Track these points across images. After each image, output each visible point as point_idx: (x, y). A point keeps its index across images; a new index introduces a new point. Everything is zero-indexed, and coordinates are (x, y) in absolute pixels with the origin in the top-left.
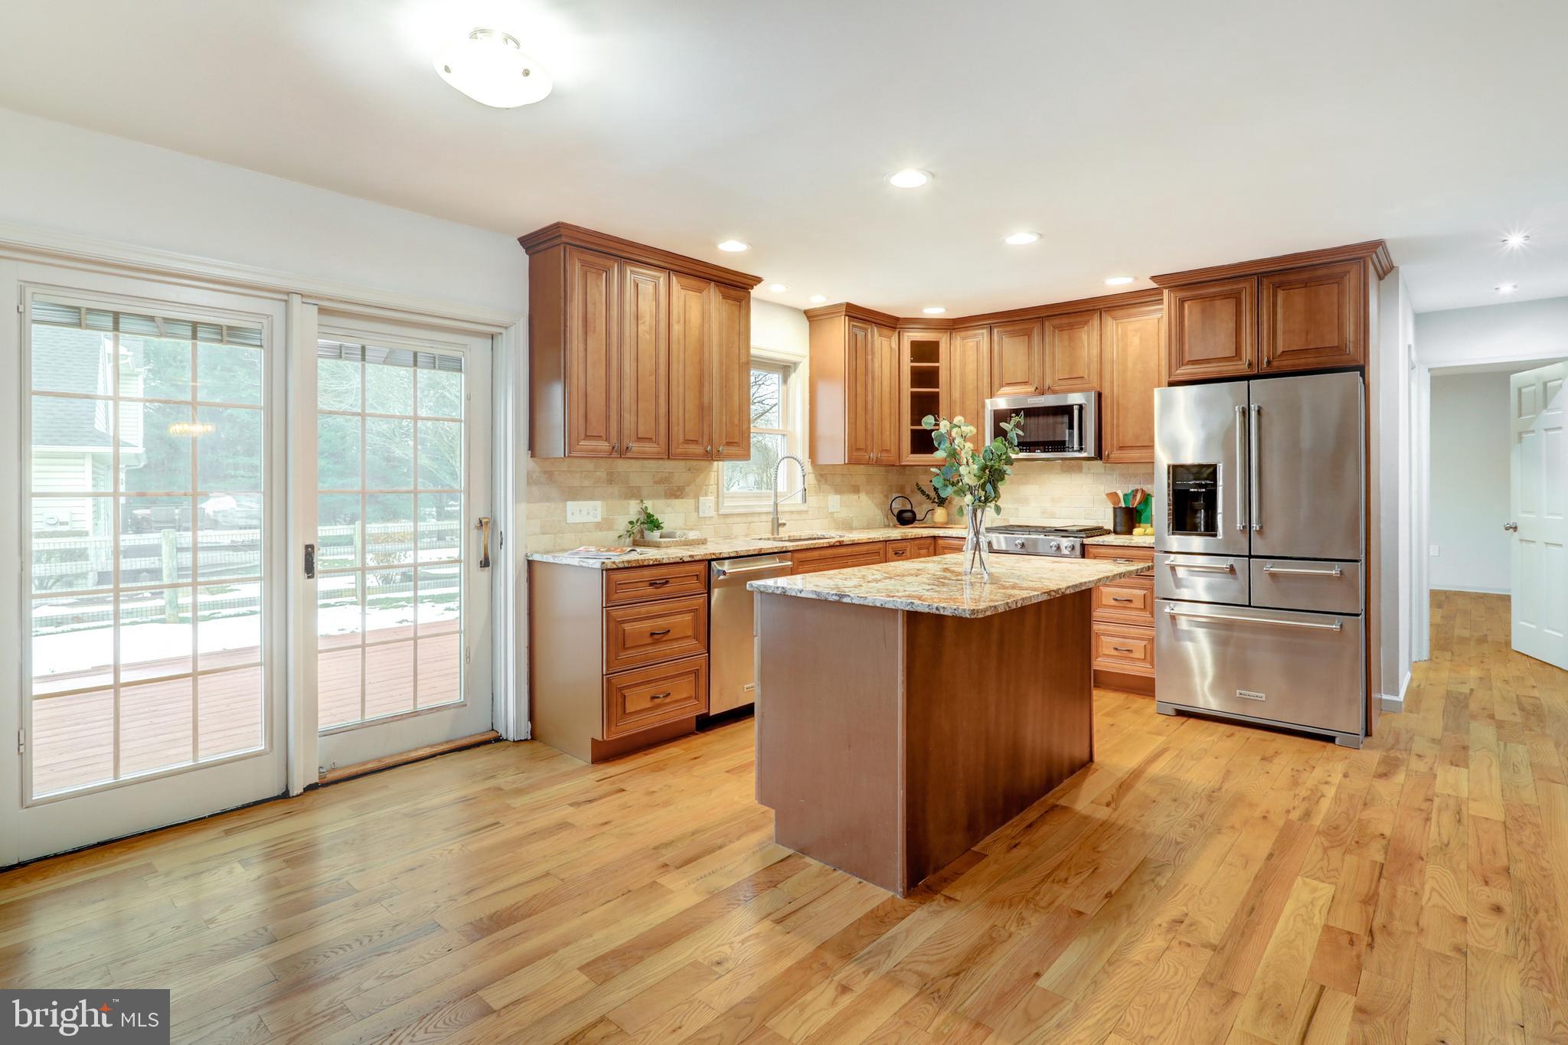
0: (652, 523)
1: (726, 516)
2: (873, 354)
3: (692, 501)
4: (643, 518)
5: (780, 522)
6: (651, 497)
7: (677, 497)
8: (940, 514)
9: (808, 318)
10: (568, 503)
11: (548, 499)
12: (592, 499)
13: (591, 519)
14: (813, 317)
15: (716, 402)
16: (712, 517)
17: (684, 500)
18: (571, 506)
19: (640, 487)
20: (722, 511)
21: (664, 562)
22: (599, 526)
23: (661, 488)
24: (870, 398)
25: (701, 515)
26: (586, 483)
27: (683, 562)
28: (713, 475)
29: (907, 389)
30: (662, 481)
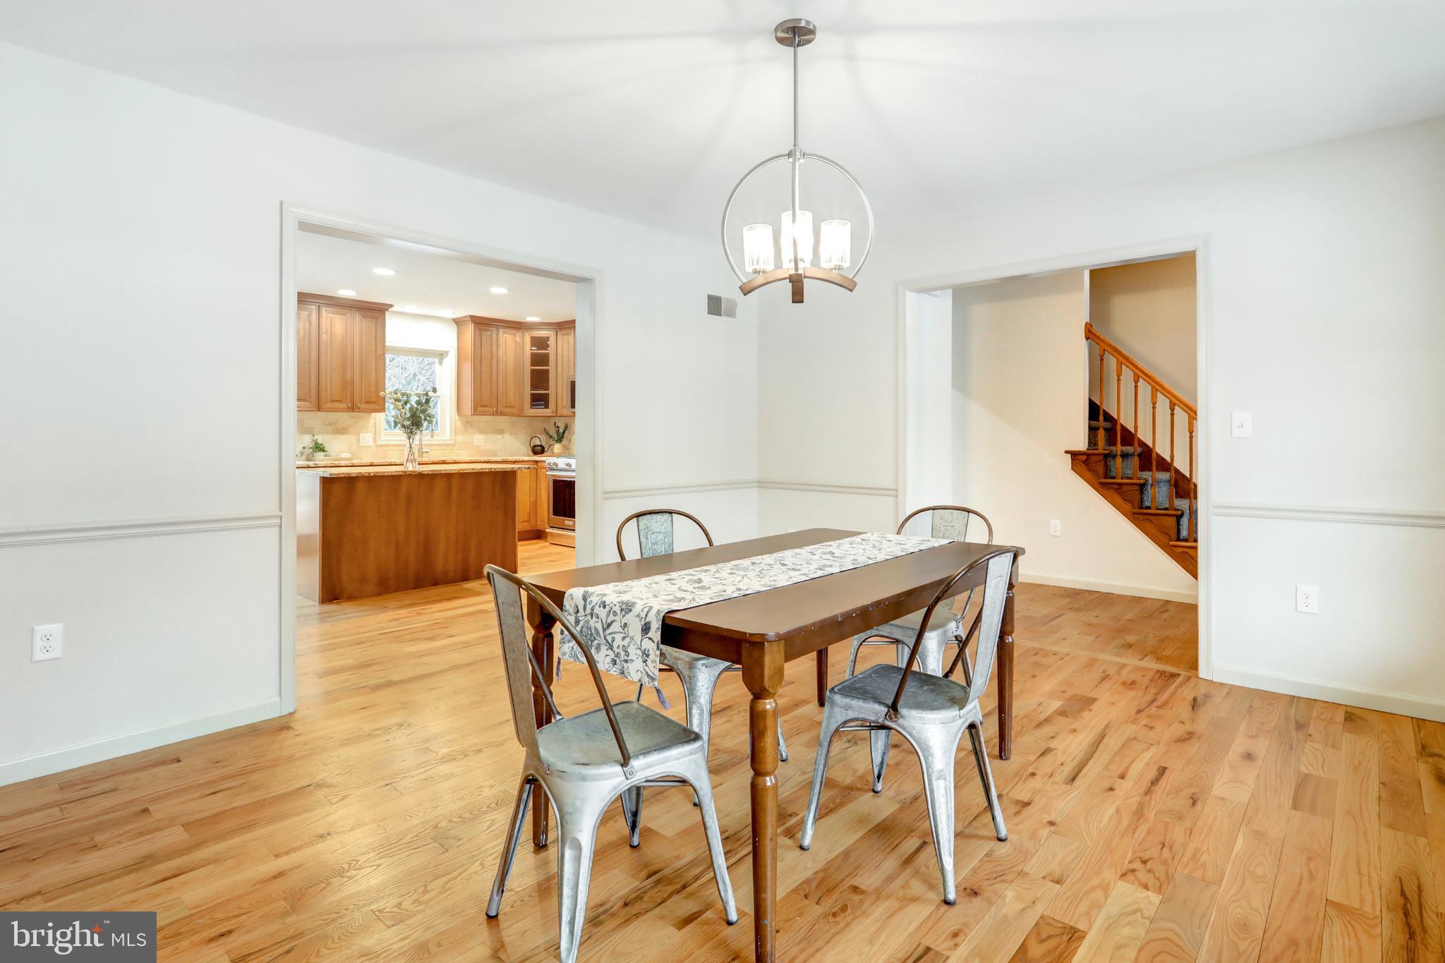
0: (319, 448)
1: (382, 446)
2: (498, 346)
4: (312, 445)
5: (424, 450)
6: (320, 433)
7: (342, 434)
8: (557, 448)
9: (456, 323)
14: (458, 322)
15: (357, 378)
16: (370, 446)
17: (347, 435)
19: (312, 428)
20: (379, 443)
23: (329, 428)
24: (494, 373)
25: (361, 445)
28: (371, 422)
29: (528, 367)
30: (329, 424)
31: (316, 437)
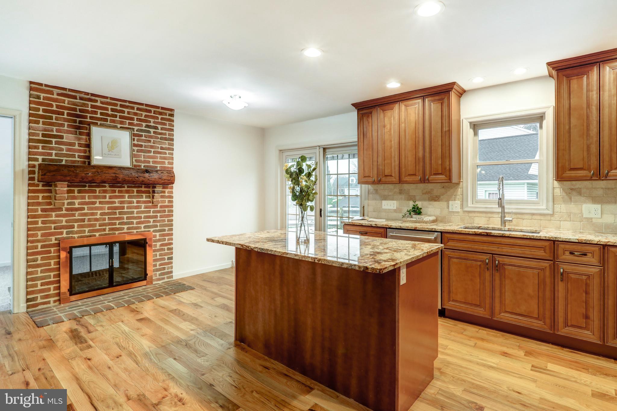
1: (469, 212)
3: (446, 203)
5: (506, 218)
6: (420, 200)
7: (435, 201)
10: (383, 201)
11: (375, 199)
12: (393, 200)
13: (392, 208)
16: (459, 212)
17: (440, 202)
18: (384, 202)
19: (415, 196)
20: (466, 209)
21: (363, 225)
22: (395, 211)
23: (426, 196)
25: (450, 210)
26: (390, 194)
27: (372, 226)
28: (459, 190)
30: (427, 193)
31: (417, 203)
